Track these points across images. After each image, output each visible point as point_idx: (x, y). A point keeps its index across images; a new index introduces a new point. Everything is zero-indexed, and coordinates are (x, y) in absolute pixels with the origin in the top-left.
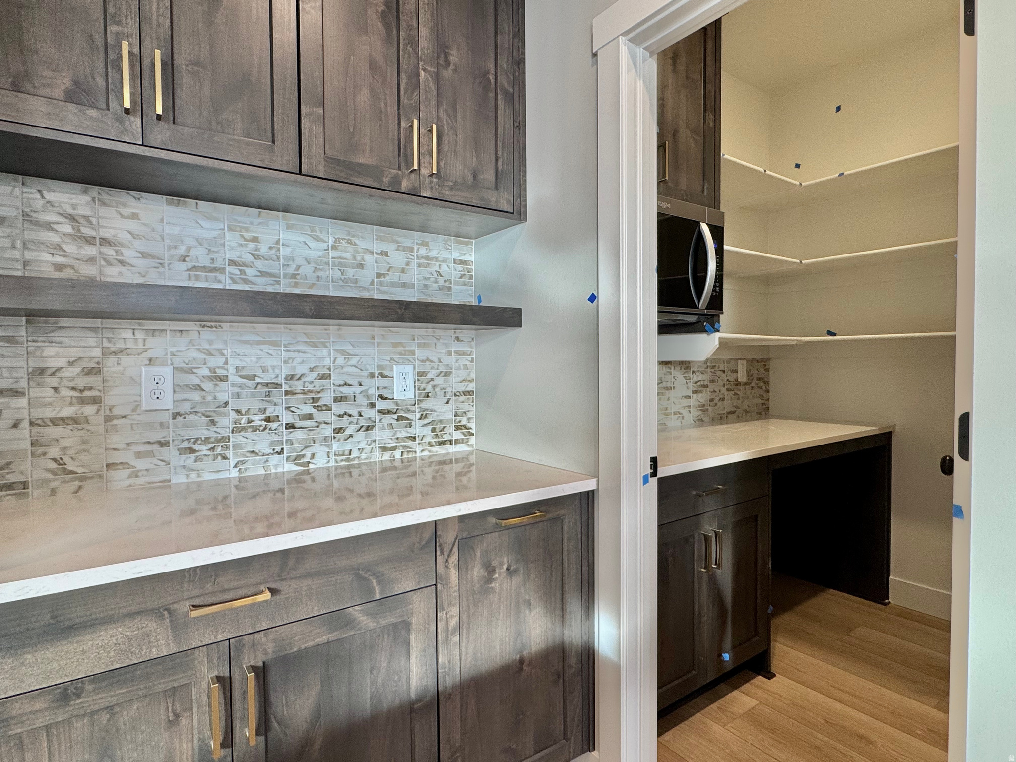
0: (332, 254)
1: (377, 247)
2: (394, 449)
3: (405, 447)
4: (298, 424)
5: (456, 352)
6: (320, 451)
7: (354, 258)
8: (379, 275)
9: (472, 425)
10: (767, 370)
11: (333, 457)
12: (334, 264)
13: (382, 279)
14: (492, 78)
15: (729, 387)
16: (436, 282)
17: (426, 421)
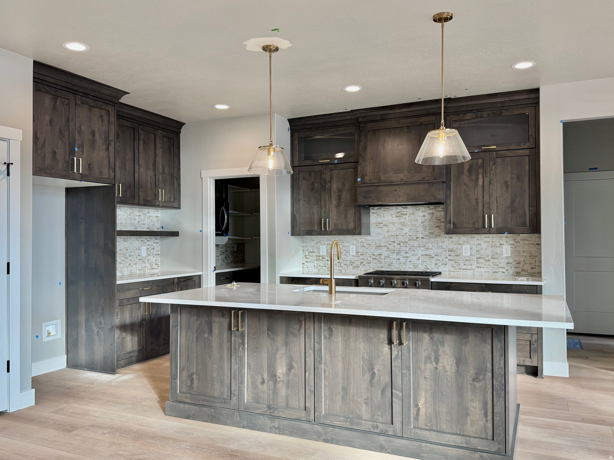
0: (129, 217)
1: (138, 214)
2: (141, 270)
3: (144, 270)
4: (122, 262)
5: (156, 243)
6: (126, 270)
7: (133, 218)
8: (139, 222)
9: (159, 264)
10: (244, 247)
11: (128, 272)
12: (129, 220)
13: (139, 223)
14: (173, 174)
15: (231, 253)
16: (151, 223)
17: (149, 262)
